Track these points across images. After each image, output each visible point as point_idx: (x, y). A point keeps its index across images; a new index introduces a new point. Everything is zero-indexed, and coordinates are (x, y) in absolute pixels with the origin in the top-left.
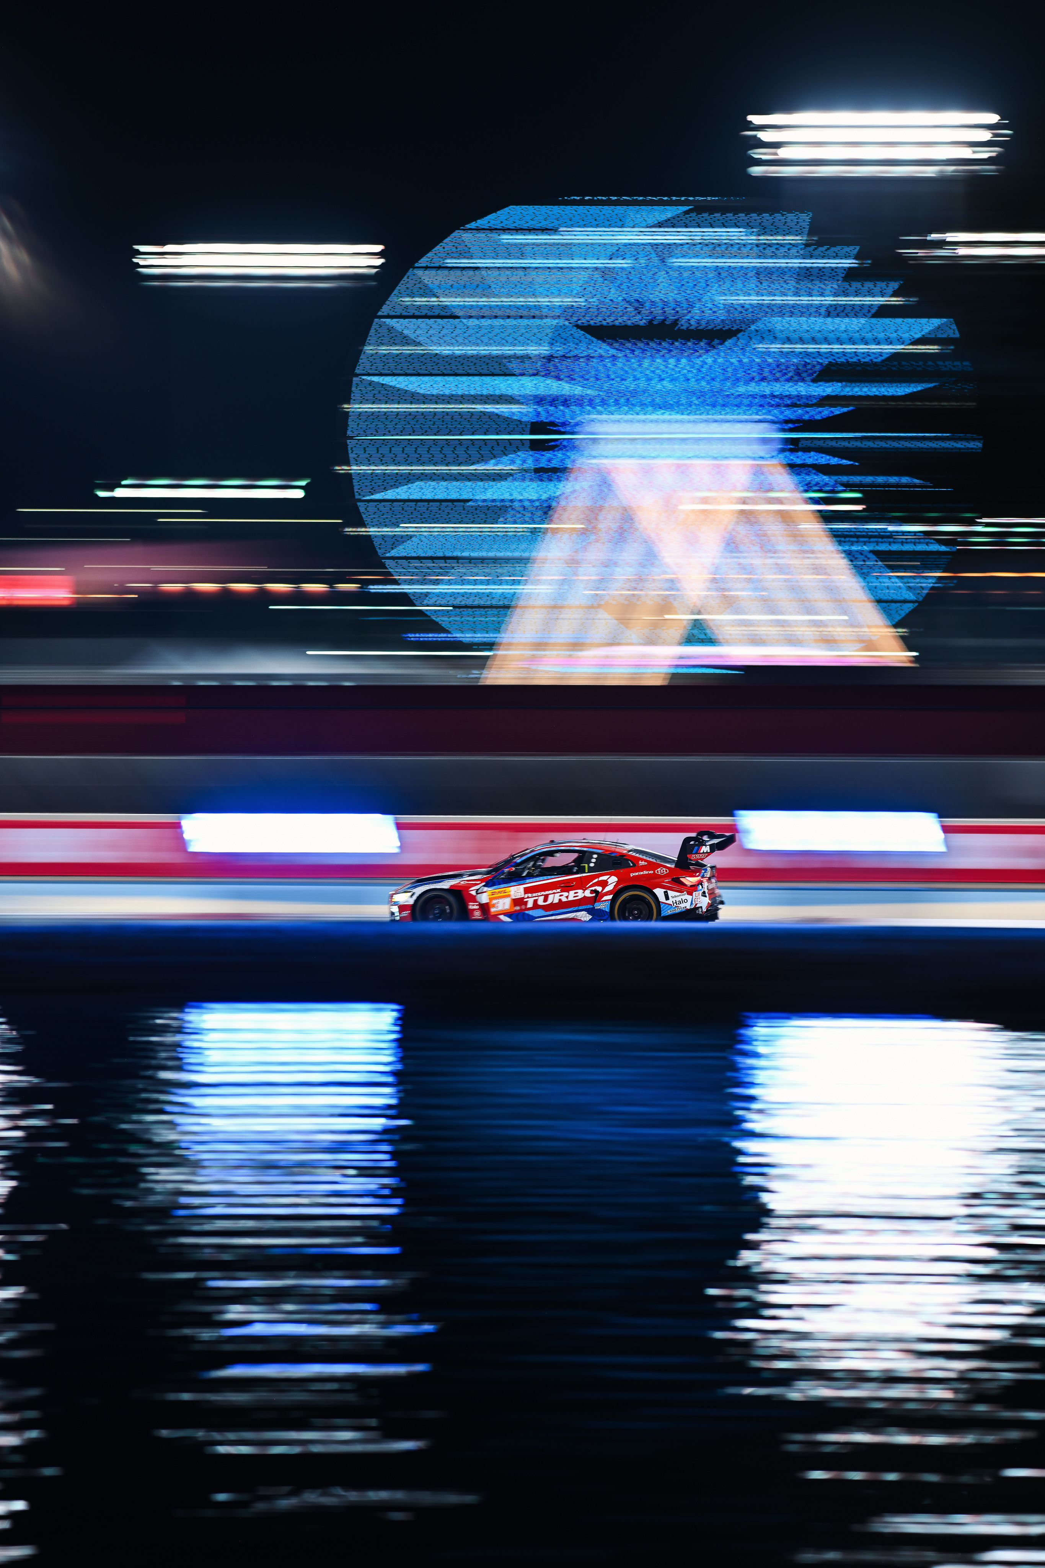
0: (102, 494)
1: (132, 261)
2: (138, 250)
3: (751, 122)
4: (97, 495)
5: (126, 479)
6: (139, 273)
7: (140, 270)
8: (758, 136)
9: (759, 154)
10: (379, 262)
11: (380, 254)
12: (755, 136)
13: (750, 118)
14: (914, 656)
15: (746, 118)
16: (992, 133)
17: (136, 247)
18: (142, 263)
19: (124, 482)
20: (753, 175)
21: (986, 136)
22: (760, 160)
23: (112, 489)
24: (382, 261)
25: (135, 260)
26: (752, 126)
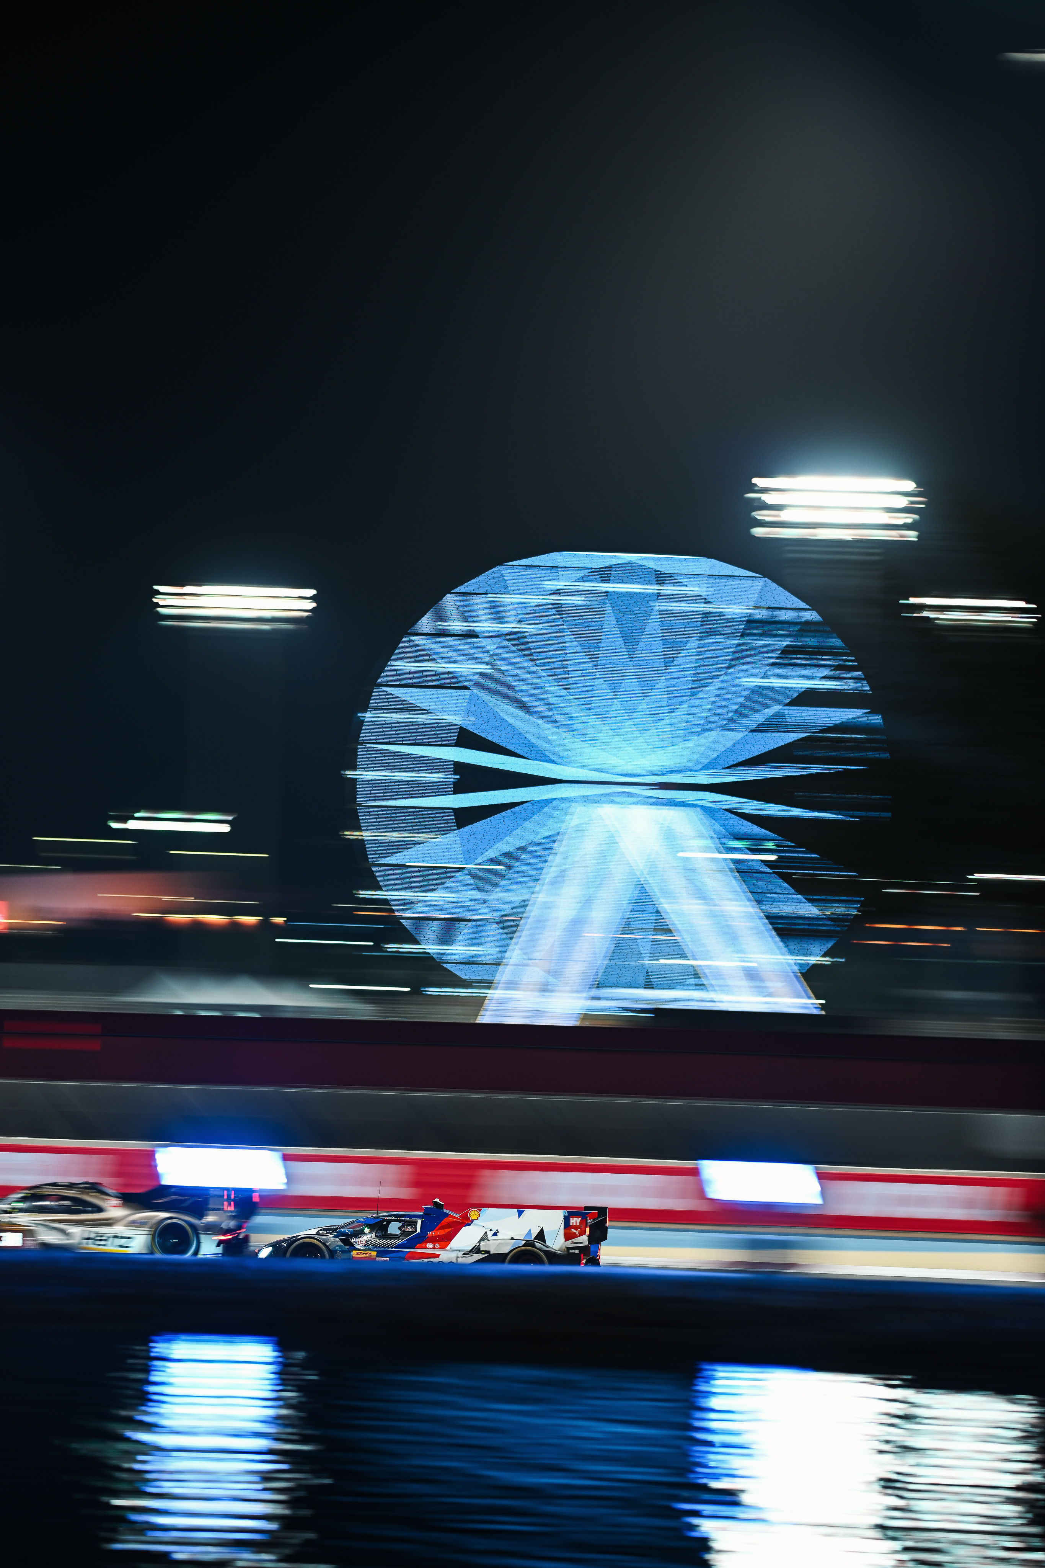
0: (115, 825)
1: (152, 601)
2: (158, 591)
3: (755, 485)
4: (110, 826)
5: (139, 812)
6: (158, 612)
7: (159, 609)
8: (762, 499)
9: (760, 515)
10: (311, 605)
11: (313, 598)
12: (760, 499)
13: (755, 480)
14: (820, 1004)
15: (751, 481)
16: (908, 501)
17: (156, 587)
18: (161, 603)
19: (137, 815)
20: (756, 535)
21: (903, 502)
22: (763, 521)
23: (124, 820)
24: (314, 605)
25: (155, 600)
26: (756, 488)
